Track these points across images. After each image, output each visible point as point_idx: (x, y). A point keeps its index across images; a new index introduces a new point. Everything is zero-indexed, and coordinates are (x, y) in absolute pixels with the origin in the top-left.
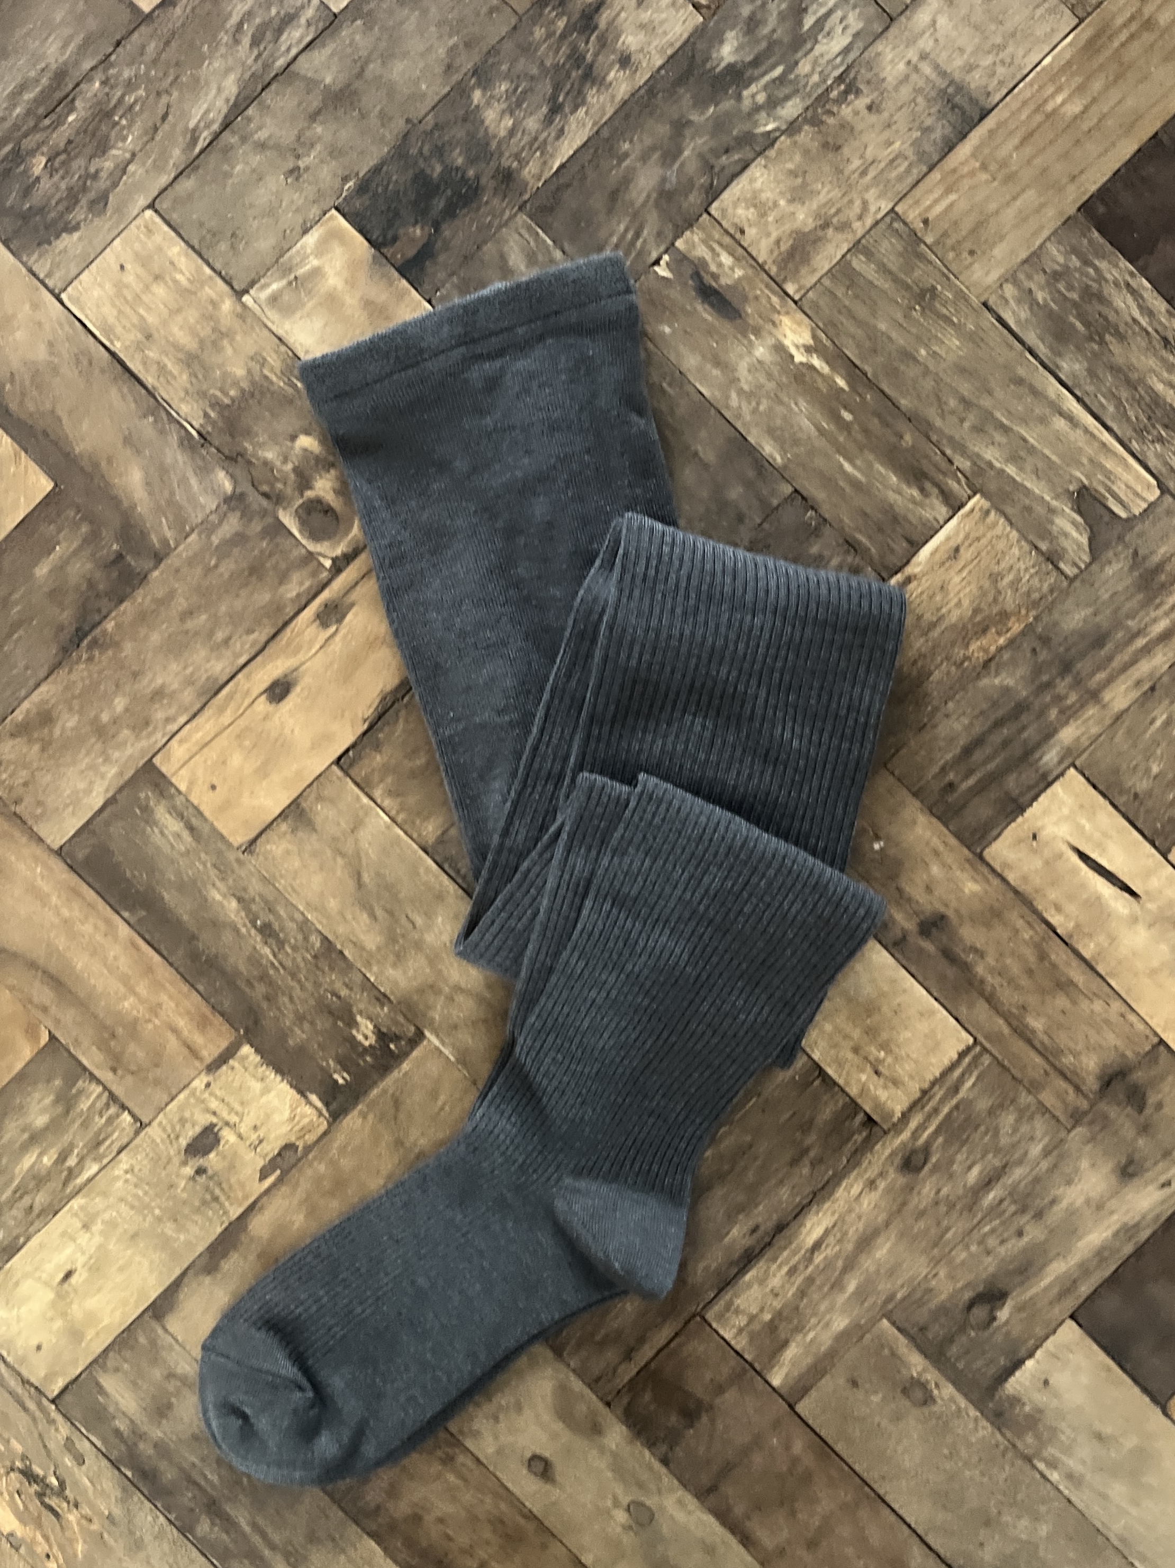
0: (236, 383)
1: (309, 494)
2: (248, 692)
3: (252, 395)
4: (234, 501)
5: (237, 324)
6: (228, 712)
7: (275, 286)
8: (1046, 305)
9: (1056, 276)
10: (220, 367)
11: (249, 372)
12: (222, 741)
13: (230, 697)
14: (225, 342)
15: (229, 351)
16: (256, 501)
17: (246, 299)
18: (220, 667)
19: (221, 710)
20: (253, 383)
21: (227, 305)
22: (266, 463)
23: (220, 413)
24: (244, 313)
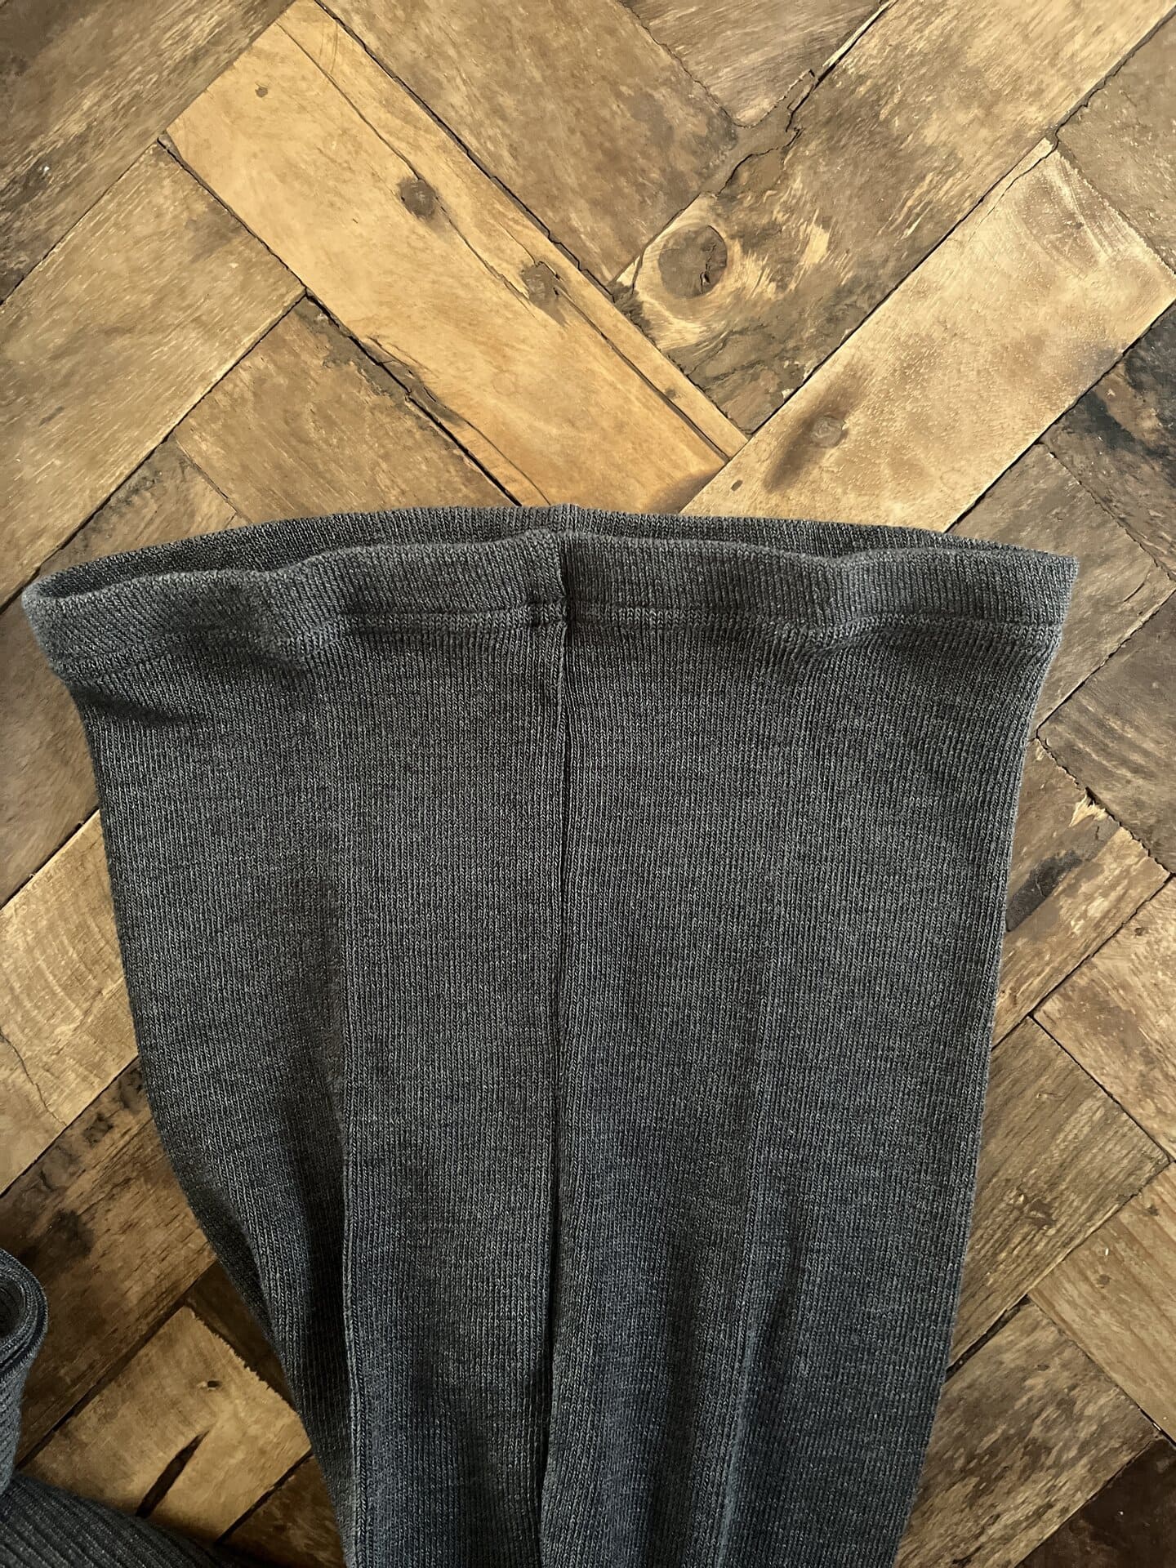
0: (912, 127)
1: (736, 248)
2: (417, 147)
3: (893, 155)
4: (725, 125)
5: (1006, 130)
6: (384, 115)
7: (1066, 191)
8: (1022, 1390)
9: (1066, 1405)
10: (938, 102)
11: (930, 150)
12: (337, 106)
13: (407, 117)
14: (976, 111)
15: (962, 118)
16: (726, 160)
17: (1046, 145)
18: (456, 100)
19: (388, 104)
20: (911, 158)
21: (1035, 116)
22: (785, 177)
23: (862, 103)
24: (1021, 142)
